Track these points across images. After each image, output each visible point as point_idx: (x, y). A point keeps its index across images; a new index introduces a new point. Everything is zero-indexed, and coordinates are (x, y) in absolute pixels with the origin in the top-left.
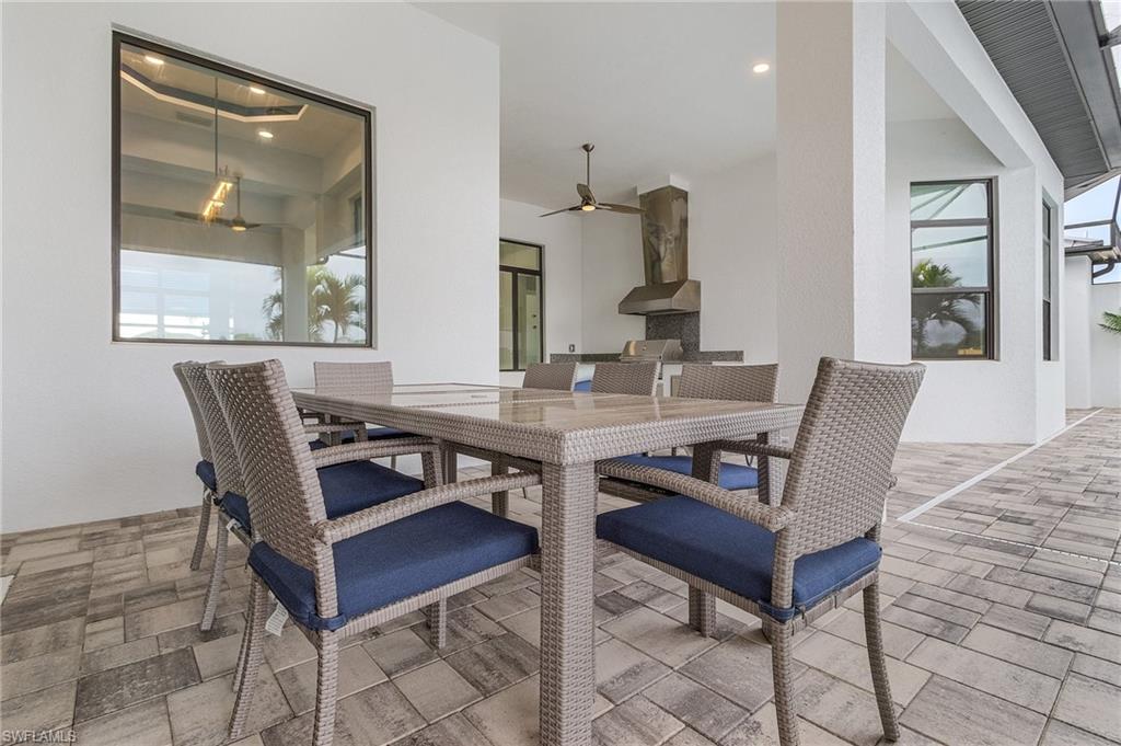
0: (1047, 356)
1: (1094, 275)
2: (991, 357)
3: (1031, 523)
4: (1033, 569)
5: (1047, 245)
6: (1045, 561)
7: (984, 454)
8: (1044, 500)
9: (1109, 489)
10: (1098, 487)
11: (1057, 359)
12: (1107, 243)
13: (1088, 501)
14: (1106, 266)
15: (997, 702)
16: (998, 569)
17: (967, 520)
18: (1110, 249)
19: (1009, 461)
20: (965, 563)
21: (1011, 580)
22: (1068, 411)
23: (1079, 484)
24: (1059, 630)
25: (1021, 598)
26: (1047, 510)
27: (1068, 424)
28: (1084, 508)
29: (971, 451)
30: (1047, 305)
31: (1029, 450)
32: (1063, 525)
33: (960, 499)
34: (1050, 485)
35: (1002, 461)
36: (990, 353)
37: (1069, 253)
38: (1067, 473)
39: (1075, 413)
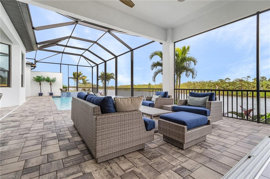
0: (22, 86)
1: (32, 69)
2: (9, 87)
3: (19, 121)
4: (20, 129)
5: (22, 62)
6: (22, 127)
7: (8, 109)
8: (22, 116)
9: (33, 111)
10: (31, 112)
11: (24, 87)
12: (34, 63)
13: (30, 115)
14: (33, 68)
15: (14, 150)
16: (13, 131)
17: (5, 124)
18: (34, 64)
19: (14, 110)
20: (6, 132)
21: (16, 132)
22: (26, 97)
23: (28, 112)
24: (25, 136)
25: (18, 134)
26: (22, 118)
27: (26, 100)
28: (29, 116)
29: (4, 109)
30: (22, 75)
31: (18, 107)
32: (25, 120)
33: (2, 120)
34: (23, 113)
35: (12, 110)
36: (9, 85)
37: (27, 64)
38: (26, 110)
39: (28, 98)
